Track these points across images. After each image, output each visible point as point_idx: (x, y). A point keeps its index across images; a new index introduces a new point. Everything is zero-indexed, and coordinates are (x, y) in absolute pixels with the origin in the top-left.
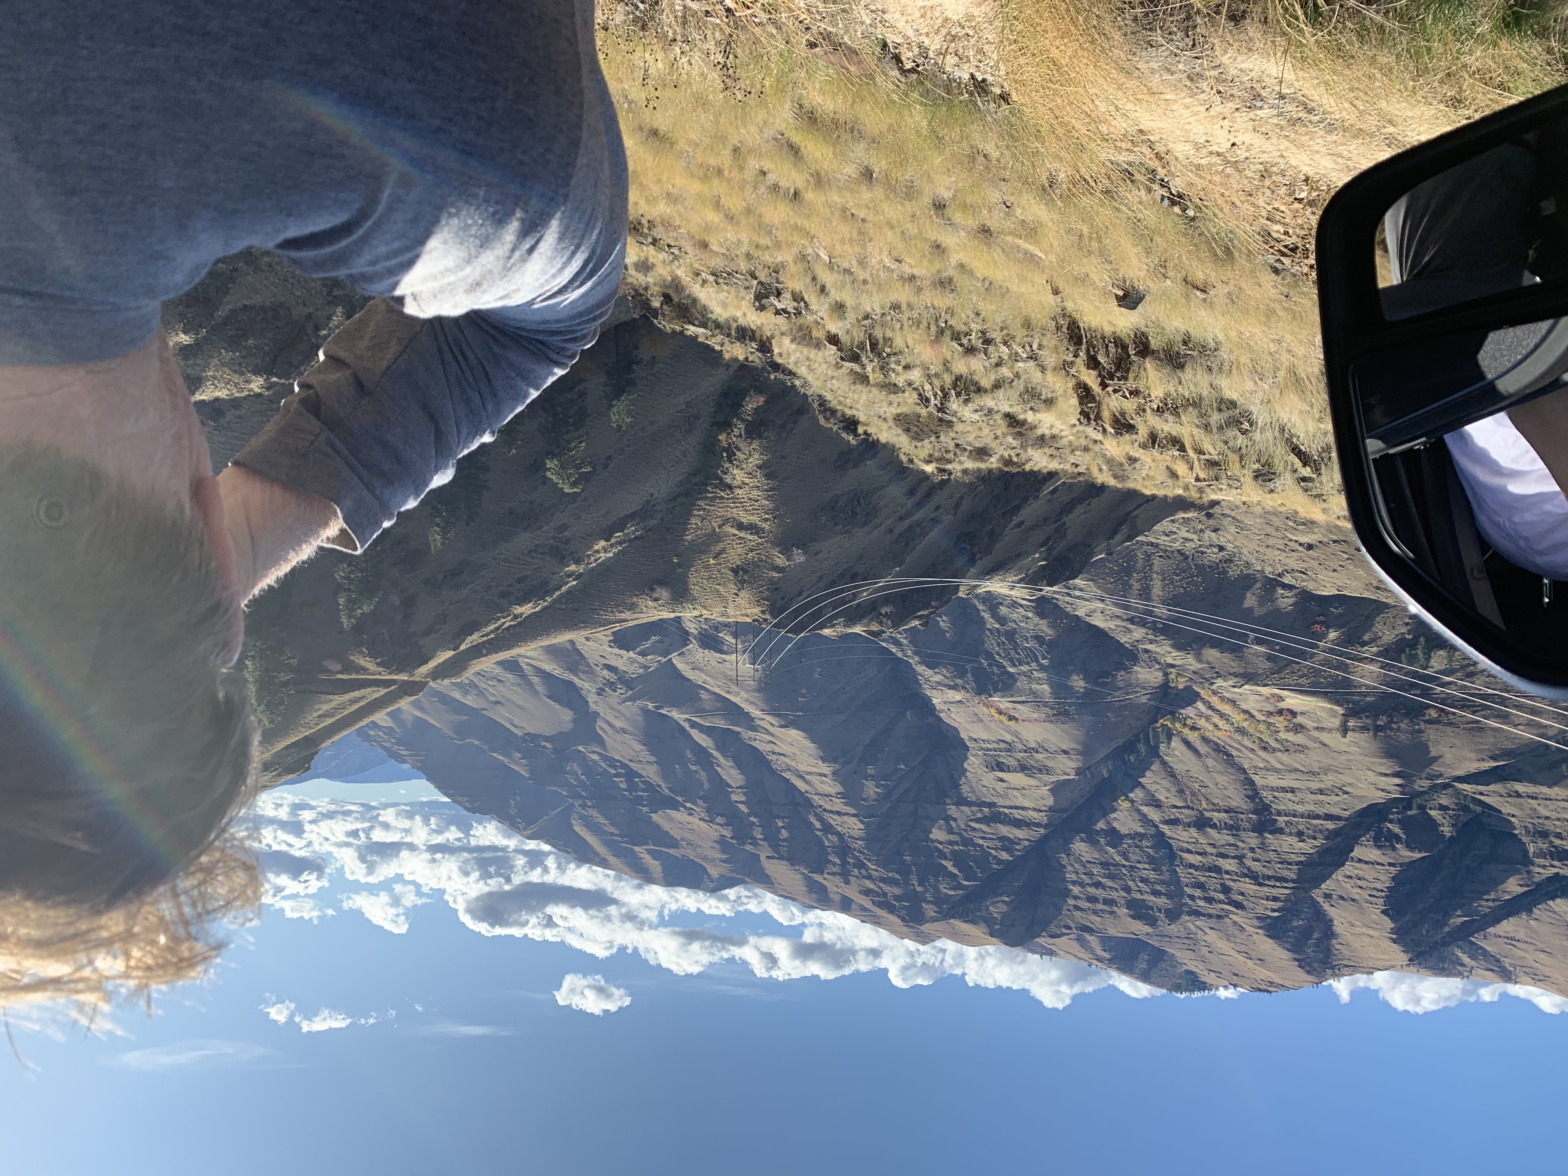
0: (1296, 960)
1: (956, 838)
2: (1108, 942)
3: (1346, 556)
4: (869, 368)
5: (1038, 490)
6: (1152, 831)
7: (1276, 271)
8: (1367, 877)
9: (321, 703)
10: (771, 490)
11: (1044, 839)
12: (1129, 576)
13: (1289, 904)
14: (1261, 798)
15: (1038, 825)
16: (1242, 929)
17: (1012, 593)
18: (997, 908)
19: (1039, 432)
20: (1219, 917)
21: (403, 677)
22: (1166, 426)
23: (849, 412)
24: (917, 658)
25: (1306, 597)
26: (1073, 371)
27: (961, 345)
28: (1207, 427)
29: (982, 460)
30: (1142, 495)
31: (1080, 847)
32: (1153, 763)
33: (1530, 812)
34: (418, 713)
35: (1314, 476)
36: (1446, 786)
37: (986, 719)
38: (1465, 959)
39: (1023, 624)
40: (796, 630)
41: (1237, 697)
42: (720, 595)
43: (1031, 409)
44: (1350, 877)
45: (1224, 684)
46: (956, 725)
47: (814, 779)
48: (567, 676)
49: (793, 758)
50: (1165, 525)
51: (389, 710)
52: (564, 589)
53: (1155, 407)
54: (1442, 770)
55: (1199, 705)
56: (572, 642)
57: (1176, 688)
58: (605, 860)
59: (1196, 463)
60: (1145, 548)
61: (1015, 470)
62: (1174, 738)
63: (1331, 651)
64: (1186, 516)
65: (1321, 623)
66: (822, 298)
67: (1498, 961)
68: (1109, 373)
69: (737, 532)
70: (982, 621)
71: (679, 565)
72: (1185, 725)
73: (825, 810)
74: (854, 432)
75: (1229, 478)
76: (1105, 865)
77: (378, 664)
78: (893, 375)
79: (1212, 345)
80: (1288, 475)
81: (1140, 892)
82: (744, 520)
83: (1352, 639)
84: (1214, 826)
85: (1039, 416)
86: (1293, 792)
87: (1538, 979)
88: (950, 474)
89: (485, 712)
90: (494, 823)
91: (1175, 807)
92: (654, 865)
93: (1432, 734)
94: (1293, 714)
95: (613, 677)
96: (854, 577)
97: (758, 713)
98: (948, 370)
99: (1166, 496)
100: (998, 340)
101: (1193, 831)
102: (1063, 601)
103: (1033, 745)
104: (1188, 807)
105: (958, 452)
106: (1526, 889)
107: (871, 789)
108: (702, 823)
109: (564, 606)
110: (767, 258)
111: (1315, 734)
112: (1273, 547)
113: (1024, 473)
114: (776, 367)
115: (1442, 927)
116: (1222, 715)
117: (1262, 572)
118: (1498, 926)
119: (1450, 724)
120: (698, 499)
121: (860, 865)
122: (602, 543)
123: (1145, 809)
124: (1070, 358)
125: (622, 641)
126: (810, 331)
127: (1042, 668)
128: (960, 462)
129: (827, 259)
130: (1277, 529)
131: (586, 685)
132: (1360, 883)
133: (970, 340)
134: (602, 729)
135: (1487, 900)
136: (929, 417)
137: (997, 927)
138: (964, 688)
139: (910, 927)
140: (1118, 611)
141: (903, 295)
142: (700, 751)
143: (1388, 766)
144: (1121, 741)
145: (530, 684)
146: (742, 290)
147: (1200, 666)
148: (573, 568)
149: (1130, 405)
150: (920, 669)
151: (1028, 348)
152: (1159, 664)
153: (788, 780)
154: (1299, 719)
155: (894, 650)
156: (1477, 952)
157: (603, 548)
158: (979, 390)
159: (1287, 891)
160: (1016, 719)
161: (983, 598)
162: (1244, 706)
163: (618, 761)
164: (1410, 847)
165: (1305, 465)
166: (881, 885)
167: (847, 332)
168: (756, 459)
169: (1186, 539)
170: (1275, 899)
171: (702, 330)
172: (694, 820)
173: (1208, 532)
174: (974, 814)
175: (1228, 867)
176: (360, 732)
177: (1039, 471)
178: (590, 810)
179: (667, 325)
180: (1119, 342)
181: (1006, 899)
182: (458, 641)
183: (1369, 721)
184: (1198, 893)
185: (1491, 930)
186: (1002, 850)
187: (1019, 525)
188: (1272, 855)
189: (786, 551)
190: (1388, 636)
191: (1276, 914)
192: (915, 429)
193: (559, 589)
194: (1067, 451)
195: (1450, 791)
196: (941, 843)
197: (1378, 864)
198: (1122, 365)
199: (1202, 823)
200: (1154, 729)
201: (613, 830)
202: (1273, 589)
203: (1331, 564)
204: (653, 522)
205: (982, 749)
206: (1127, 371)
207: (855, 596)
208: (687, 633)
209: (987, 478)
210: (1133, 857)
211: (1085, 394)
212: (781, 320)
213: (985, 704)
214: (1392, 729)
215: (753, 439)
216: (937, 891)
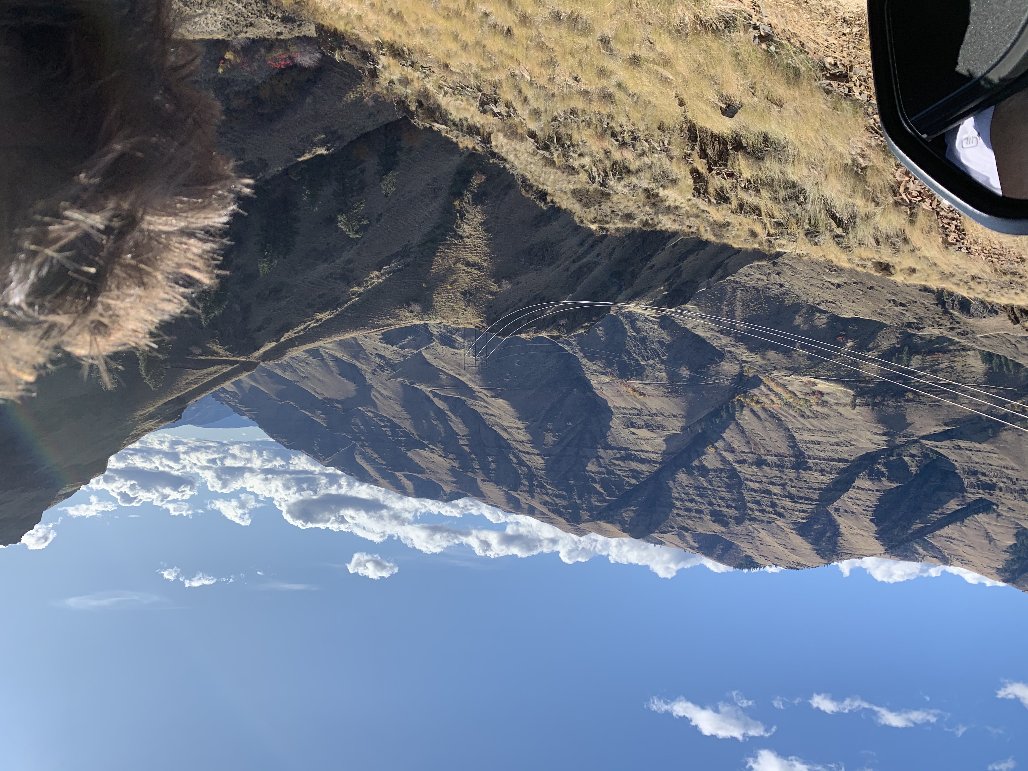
0: (816, 550)
1: (604, 470)
2: (697, 537)
3: (861, 292)
4: (555, 155)
5: (665, 244)
6: (728, 467)
7: (828, 92)
8: (862, 498)
9: (188, 374)
10: (489, 239)
11: (660, 471)
12: (721, 302)
13: (813, 515)
14: (798, 448)
15: (655, 462)
16: (782, 530)
17: (645, 312)
18: (628, 515)
19: (667, 204)
20: (768, 522)
21: (243, 359)
22: (750, 199)
23: (541, 187)
24: (582, 354)
25: (834, 319)
26: (690, 160)
27: (617, 140)
28: (776, 199)
29: (629, 222)
30: (732, 247)
31: (682, 477)
32: (730, 424)
33: (966, 459)
34: (254, 384)
35: (844, 234)
36: (916, 442)
37: (625, 395)
38: (920, 550)
39: (651, 333)
40: (504, 334)
41: (787, 382)
42: (453, 310)
43: (662, 186)
44: (852, 498)
45: (779, 374)
46: (605, 398)
47: (513, 431)
48: (352, 361)
49: (500, 417)
50: (746, 269)
51: (233, 380)
52: (350, 303)
53: (743, 185)
54: (913, 431)
55: (762, 387)
56: (355, 338)
57: (747, 376)
58: (376, 480)
59: (768, 224)
60: (732, 284)
61: (650, 229)
62: (745, 408)
63: (849, 353)
64: (760, 264)
65: (843, 336)
66: (525, 107)
67: (941, 552)
68: (714, 161)
69: (465, 268)
70: (624, 331)
71: (427, 289)
72: (752, 400)
73: (520, 451)
74: (545, 200)
75: (789, 234)
76: (697, 488)
77: (226, 350)
78: (571, 160)
79: (783, 143)
80: (827, 233)
81: (719, 505)
82: (470, 260)
83: (862, 346)
84: (768, 465)
85: (666, 192)
86: (819, 444)
87: (964, 563)
88: (607, 231)
89: (297, 384)
90: (305, 456)
91: (744, 452)
92: (409, 485)
93: (909, 409)
94: (822, 394)
95: (383, 363)
96: (542, 300)
97: (478, 388)
98: (608, 158)
99: (747, 249)
100: (642, 138)
101: (754, 468)
102: (678, 318)
103: (654, 411)
104: (752, 453)
105: (613, 216)
106: (961, 507)
107: (550, 438)
108: (440, 458)
109: (350, 315)
110: (488, 76)
111: (835, 407)
112: (815, 286)
113: (655, 232)
114: (493, 154)
115: (907, 530)
116: (776, 394)
117: (807, 302)
118: (942, 530)
119: (920, 402)
120: (441, 245)
121: (541, 486)
122: (375, 273)
123: (724, 453)
124: (688, 151)
125: (388, 338)
126: (517, 129)
127: (662, 362)
128: (614, 223)
129: (529, 78)
130: (818, 274)
131: (365, 367)
132: (858, 502)
133: (623, 138)
134: (375, 396)
135: (936, 514)
136: (595, 192)
137: (627, 526)
138: (611, 374)
139: (572, 525)
140: (712, 325)
141: (579, 104)
142: (439, 411)
143: (880, 429)
144: (711, 410)
145: (327, 365)
146: (471, 99)
147: (764, 362)
148: (356, 289)
149: (727, 184)
150: (584, 361)
151: (661, 144)
152: (738, 360)
153: (496, 432)
154: (826, 398)
155: (567, 349)
156: (928, 546)
157: (376, 276)
158: (629, 172)
159: (811, 507)
160: (644, 395)
161: (626, 316)
162: (791, 389)
163: (386, 417)
164: (890, 480)
165: (838, 227)
166: (554, 498)
167: (542, 130)
168: (478, 219)
169: (759, 279)
170: (804, 511)
171: (445, 127)
172: (435, 456)
173: (773, 275)
174: (615, 454)
175: (775, 491)
176: (214, 395)
177: (666, 231)
178: (367, 448)
179: (420, 123)
180: (722, 141)
181: (634, 509)
182: (279, 336)
183: (869, 400)
184: (755, 507)
185: (938, 532)
186: (632, 478)
187: (651, 267)
188: (804, 484)
189: (498, 281)
190: (885, 345)
191: (804, 521)
192: (585, 200)
193: (346, 303)
194: (685, 217)
195: (918, 445)
196: (593, 473)
197: (870, 490)
198: (723, 156)
199: (760, 463)
200: (732, 402)
201: (382, 461)
202: (813, 313)
203: (851, 297)
204: (409, 260)
205: (621, 413)
206: (727, 160)
207: (543, 312)
208: (431, 334)
209: (631, 235)
210: (715, 484)
211: (697, 176)
212: (496, 120)
213: (625, 385)
214: (883, 405)
215: (477, 205)
216: (590, 502)
